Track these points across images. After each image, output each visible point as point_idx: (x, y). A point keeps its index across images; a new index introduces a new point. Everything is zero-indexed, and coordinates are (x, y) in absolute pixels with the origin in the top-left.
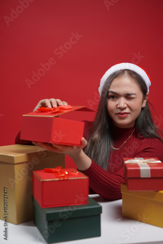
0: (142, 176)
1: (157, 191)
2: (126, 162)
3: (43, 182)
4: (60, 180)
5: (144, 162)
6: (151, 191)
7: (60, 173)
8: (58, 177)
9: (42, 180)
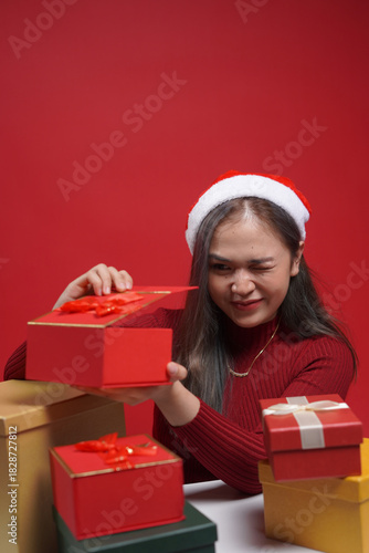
0: (304, 447)
1: (343, 478)
2: (267, 412)
3: (75, 479)
4: (115, 472)
5: (307, 410)
6: (331, 478)
7: (113, 452)
8: (110, 465)
9: (72, 476)
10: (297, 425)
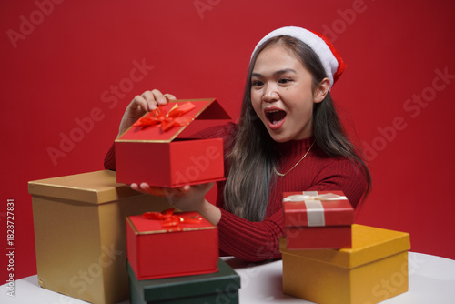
0: (310, 224)
1: (338, 250)
2: (286, 200)
3: (139, 235)
4: (168, 233)
5: (316, 199)
6: (328, 249)
7: (169, 220)
8: (165, 228)
9: (136, 233)
10: (305, 208)
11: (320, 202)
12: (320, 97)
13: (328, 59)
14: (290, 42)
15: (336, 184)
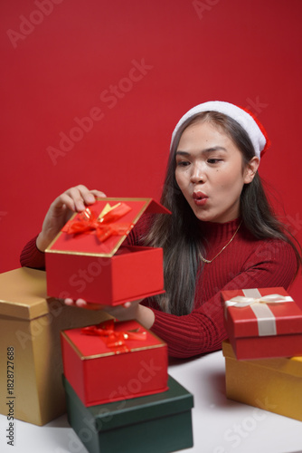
0: (261, 334)
1: (289, 358)
2: (230, 303)
3: (85, 360)
4: (116, 355)
5: (261, 302)
6: (282, 358)
7: (113, 337)
8: (111, 349)
9: (83, 358)
10: (255, 317)
11: (267, 306)
12: (249, 177)
13: (257, 137)
14: (218, 118)
15: (267, 270)
